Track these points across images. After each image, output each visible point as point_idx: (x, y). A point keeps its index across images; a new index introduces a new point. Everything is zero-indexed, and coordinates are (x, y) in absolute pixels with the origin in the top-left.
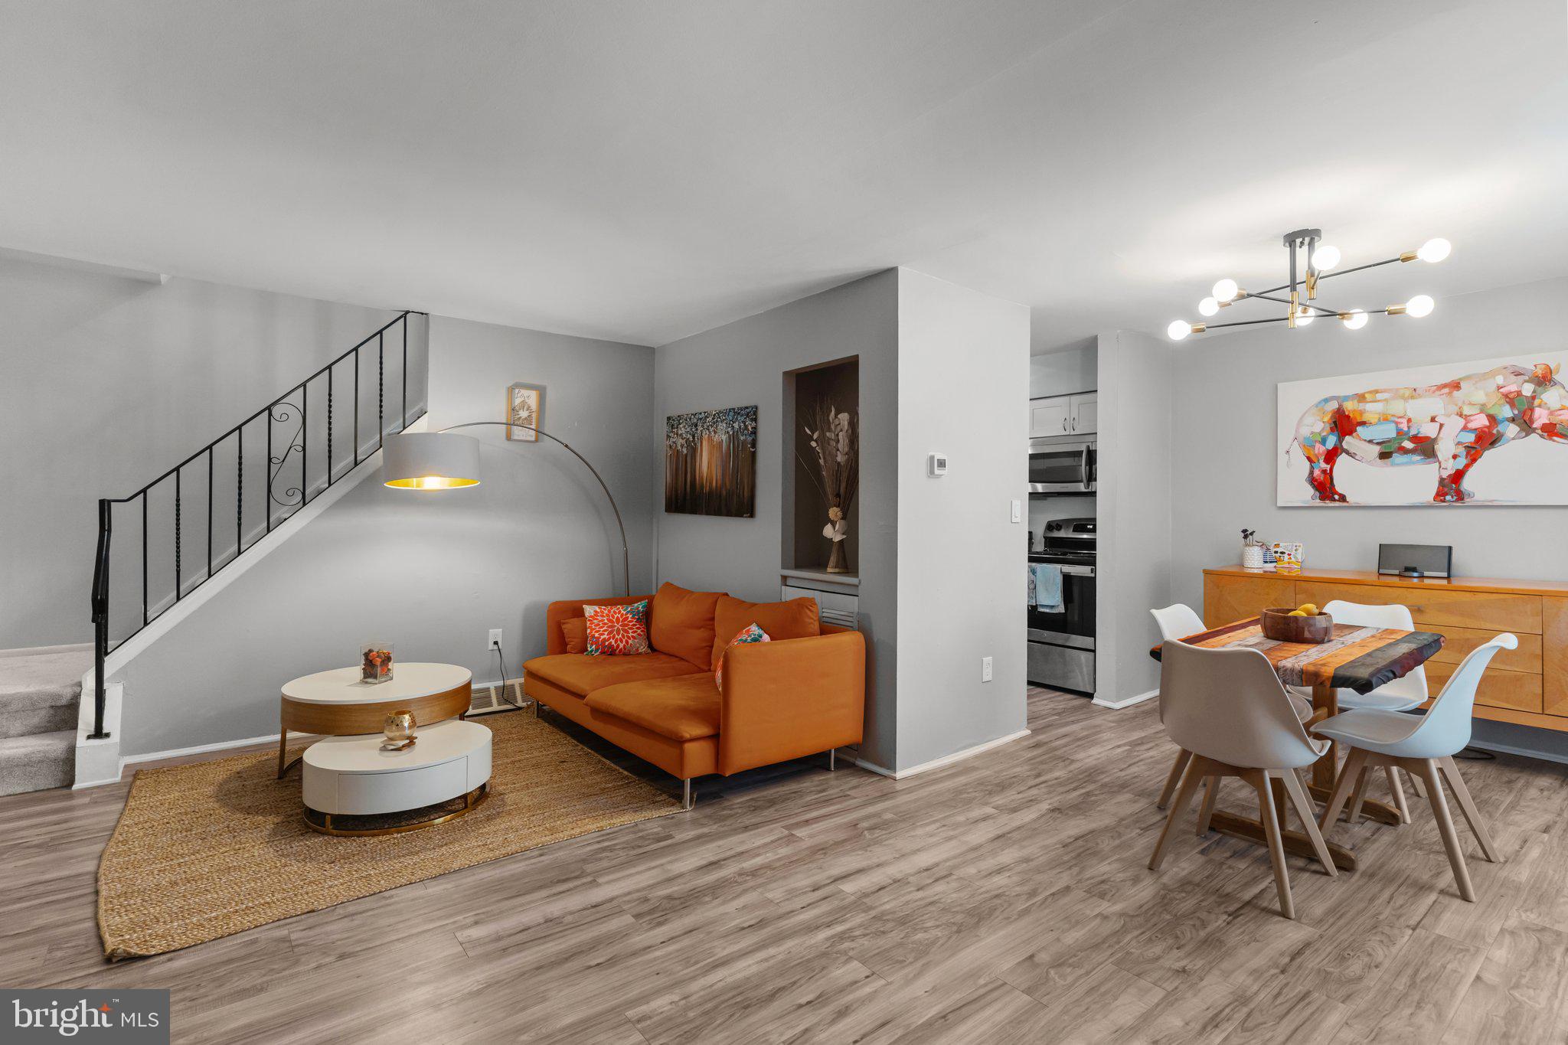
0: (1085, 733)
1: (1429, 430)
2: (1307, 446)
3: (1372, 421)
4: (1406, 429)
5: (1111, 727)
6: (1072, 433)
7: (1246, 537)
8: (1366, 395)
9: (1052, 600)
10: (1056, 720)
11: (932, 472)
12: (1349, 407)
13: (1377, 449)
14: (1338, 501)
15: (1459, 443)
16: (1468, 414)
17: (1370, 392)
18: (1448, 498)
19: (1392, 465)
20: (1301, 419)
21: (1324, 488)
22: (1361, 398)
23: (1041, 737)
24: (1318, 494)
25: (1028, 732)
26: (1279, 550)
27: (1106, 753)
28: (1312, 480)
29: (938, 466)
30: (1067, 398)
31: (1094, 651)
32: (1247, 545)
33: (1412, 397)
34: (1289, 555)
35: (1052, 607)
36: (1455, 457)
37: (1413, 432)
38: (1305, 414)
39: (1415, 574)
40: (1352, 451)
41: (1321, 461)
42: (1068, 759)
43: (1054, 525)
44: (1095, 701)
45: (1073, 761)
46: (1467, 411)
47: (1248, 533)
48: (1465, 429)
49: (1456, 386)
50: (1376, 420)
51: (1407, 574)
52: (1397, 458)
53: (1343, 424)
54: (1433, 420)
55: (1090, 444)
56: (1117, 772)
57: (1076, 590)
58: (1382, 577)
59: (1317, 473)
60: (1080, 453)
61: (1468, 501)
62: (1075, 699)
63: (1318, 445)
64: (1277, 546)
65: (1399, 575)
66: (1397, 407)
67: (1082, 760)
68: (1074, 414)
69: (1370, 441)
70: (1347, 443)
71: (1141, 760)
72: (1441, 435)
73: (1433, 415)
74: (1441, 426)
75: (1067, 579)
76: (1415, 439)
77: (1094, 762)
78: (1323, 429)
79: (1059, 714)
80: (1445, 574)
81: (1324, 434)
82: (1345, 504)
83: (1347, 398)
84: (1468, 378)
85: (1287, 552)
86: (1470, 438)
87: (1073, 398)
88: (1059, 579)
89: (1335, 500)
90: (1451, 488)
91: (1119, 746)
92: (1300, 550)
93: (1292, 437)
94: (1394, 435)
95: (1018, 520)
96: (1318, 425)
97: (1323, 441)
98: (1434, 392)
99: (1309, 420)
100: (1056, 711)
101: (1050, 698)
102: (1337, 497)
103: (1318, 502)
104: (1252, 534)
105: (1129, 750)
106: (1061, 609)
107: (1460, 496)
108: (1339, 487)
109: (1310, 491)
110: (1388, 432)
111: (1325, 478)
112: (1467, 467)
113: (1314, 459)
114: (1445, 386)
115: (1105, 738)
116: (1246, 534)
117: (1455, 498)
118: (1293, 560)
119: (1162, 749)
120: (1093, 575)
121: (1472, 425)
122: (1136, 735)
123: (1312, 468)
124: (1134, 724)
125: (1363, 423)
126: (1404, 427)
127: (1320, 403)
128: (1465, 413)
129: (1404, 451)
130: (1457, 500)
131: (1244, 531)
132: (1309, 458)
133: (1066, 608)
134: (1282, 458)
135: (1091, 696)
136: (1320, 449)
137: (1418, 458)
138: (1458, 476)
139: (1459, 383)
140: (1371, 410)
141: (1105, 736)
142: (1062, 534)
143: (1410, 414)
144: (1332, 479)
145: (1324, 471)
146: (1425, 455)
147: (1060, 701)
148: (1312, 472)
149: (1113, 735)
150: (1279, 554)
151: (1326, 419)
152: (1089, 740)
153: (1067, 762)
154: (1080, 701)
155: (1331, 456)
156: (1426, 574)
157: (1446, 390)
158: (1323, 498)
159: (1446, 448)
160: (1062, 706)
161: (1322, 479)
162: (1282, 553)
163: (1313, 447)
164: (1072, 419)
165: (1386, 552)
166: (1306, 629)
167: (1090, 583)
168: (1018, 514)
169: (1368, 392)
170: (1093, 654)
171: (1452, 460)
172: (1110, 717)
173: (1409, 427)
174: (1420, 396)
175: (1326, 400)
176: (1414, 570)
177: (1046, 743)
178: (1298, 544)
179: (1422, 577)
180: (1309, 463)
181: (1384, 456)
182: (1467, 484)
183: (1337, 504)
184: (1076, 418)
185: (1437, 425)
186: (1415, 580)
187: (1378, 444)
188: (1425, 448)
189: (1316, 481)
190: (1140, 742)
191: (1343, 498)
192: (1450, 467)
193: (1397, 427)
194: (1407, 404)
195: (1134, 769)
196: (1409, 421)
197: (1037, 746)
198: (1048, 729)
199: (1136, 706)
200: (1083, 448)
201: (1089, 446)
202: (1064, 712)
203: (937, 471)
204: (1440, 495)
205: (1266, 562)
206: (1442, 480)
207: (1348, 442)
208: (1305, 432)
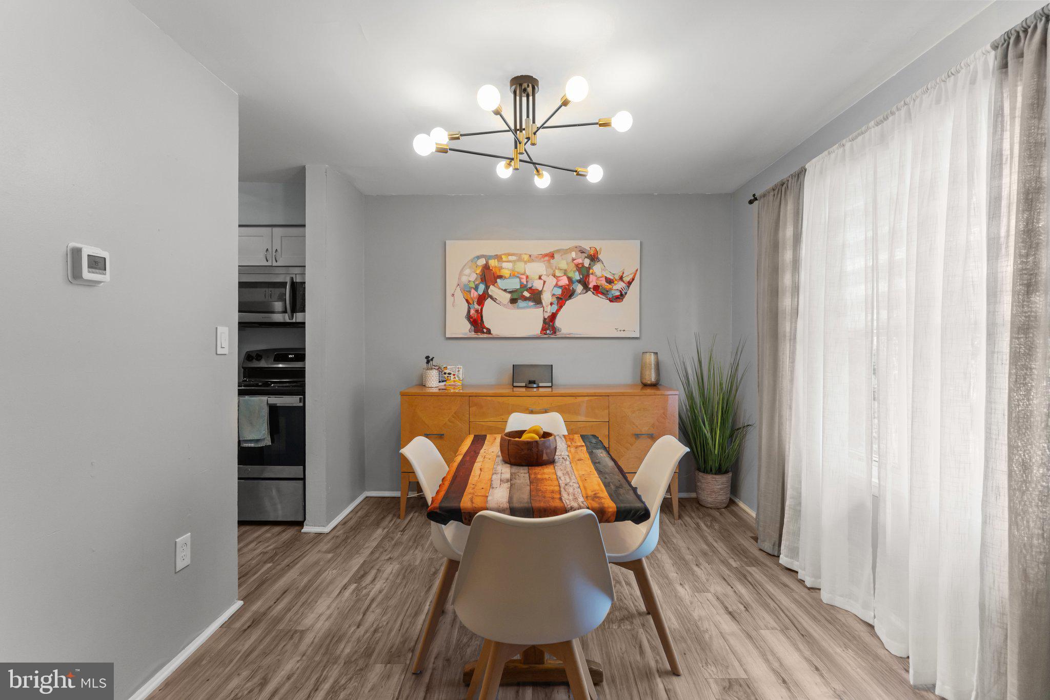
0: (306, 580)
1: (538, 285)
2: (466, 290)
3: (506, 276)
4: (525, 283)
5: (329, 561)
6: (275, 264)
7: (428, 362)
8: (503, 257)
9: (260, 434)
10: (270, 569)
11: (76, 274)
12: (493, 263)
13: (508, 296)
14: (486, 333)
15: (553, 295)
16: (558, 275)
17: (505, 254)
18: (548, 332)
19: (519, 308)
20: (462, 269)
21: (477, 323)
22: (498, 258)
23: (257, 606)
24: (473, 328)
25: (241, 603)
26: (447, 371)
27: (334, 605)
28: (469, 317)
29: (90, 267)
30: (269, 229)
31: (304, 479)
32: (428, 369)
33: (529, 261)
34: (454, 375)
35: (257, 441)
36: (551, 304)
37: (529, 286)
38: (465, 265)
39: (535, 386)
40: (494, 296)
41: (475, 303)
42: (296, 632)
43: (254, 355)
44: (306, 529)
45: (303, 632)
46: (558, 273)
47: (430, 359)
48: (556, 285)
49: (552, 256)
50: (509, 275)
51: (530, 385)
52: (521, 303)
53: (489, 276)
54: (540, 278)
55: (294, 276)
56: (354, 632)
57: (282, 421)
58: (515, 389)
59: (472, 312)
60: (283, 285)
61: (559, 335)
62: (284, 531)
63: (473, 291)
64: (446, 368)
65: (526, 387)
66: (520, 267)
67: (313, 626)
68: (277, 245)
69: (505, 290)
70: (491, 290)
71: (373, 600)
72: (544, 289)
73: (540, 274)
74: (544, 282)
75: (273, 409)
76: (530, 290)
77: (327, 624)
78: (476, 279)
79: (271, 559)
80: (550, 384)
81: (477, 283)
82: (490, 336)
83: (491, 257)
84: (558, 251)
85: (453, 373)
86: (559, 292)
87: (276, 230)
88: (265, 412)
89: (484, 333)
90: (549, 324)
91: (345, 587)
92: (461, 372)
93: (456, 285)
94: (518, 287)
95: (225, 351)
96: (471, 276)
97: (476, 288)
98: (540, 259)
99: (467, 271)
100: (268, 556)
101: (257, 538)
102: (485, 330)
103: (473, 335)
104: (432, 360)
105: (356, 588)
106: (268, 442)
107: (554, 330)
108: (487, 324)
109: (468, 326)
110: (515, 284)
111: (478, 316)
112: (558, 310)
113: (471, 302)
114: (546, 255)
115: (329, 578)
116: (429, 360)
117: (552, 332)
118: (457, 379)
119: (385, 575)
120: (301, 404)
121: (561, 283)
122: (356, 563)
123: (469, 308)
124: (348, 547)
125: (501, 277)
126: (524, 281)
127: (474, 258)
128: (556, 275)
129: (525, 299)
130: (552, 334)
131: (427, 357)
132: (467, 300)
133: (273, 440)
134: (449, 299)
135: (301, 524)
136: (474, 294)
137: (532, 304)
138: (553, 316)
139: (553, 254)
140: (506, 268)
141: (329, 574)
142: (263, 364)
143: (528, 273)
144: (482, 317)
145: (477, 311)
146: (535, 302)
147: (270, 539)
148: (469, 312)
149: (334, 571)
150: (447, 375)
151: (478, 272)
152: (311, 589)
153: (297, 636)
154: (290, 532)
155: (481, 300)
156: (541, 385)
157: (547, 258)
158: (476, 331)
159: (547, 298)
160: (271, 546)
161: (476, 317)
162: (449, 374)
163: (470, 292)
164: (274, 251)
165: (517, 370)
166: (544, 451)
167: (300, 413)
168: (226, 344)
169: (503, 254)
170: (301, 482)
171: (550, 306)
172: (324, 546)
173: (527, 282)
174: (533, 261)
175: (478, 257)
176: (534, 382)
177: (264, 614)
178: (459, 367)
179: (538, 387)
180: (467, 304)
181: (513, 301)
182: (558, 323)
183: (485, 336)
184: (279, 250)
185: (542, 282)
186: (535, 390)
187: (510, 292)
188: (536, 297)
189: (472, 318)
190: (362, 573)
191: (489, 331)
192: (550, 310)
193: (520, 281)
194: (526, 266)
195: (371, 618)
196: (527, 277)
197: (255, 622)
198: (264, 586)
199: (344, 523)
200: (288, 280)
201: (292, 278)
202: (276, 554)
203: (87, 274)
204: (544, 329)
205: (440, 382)
206: (545, 319)
207: (493, 290)
208: (464, 279)
